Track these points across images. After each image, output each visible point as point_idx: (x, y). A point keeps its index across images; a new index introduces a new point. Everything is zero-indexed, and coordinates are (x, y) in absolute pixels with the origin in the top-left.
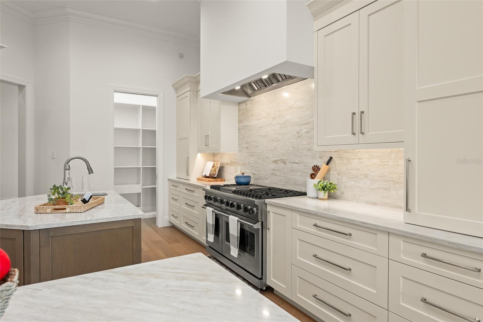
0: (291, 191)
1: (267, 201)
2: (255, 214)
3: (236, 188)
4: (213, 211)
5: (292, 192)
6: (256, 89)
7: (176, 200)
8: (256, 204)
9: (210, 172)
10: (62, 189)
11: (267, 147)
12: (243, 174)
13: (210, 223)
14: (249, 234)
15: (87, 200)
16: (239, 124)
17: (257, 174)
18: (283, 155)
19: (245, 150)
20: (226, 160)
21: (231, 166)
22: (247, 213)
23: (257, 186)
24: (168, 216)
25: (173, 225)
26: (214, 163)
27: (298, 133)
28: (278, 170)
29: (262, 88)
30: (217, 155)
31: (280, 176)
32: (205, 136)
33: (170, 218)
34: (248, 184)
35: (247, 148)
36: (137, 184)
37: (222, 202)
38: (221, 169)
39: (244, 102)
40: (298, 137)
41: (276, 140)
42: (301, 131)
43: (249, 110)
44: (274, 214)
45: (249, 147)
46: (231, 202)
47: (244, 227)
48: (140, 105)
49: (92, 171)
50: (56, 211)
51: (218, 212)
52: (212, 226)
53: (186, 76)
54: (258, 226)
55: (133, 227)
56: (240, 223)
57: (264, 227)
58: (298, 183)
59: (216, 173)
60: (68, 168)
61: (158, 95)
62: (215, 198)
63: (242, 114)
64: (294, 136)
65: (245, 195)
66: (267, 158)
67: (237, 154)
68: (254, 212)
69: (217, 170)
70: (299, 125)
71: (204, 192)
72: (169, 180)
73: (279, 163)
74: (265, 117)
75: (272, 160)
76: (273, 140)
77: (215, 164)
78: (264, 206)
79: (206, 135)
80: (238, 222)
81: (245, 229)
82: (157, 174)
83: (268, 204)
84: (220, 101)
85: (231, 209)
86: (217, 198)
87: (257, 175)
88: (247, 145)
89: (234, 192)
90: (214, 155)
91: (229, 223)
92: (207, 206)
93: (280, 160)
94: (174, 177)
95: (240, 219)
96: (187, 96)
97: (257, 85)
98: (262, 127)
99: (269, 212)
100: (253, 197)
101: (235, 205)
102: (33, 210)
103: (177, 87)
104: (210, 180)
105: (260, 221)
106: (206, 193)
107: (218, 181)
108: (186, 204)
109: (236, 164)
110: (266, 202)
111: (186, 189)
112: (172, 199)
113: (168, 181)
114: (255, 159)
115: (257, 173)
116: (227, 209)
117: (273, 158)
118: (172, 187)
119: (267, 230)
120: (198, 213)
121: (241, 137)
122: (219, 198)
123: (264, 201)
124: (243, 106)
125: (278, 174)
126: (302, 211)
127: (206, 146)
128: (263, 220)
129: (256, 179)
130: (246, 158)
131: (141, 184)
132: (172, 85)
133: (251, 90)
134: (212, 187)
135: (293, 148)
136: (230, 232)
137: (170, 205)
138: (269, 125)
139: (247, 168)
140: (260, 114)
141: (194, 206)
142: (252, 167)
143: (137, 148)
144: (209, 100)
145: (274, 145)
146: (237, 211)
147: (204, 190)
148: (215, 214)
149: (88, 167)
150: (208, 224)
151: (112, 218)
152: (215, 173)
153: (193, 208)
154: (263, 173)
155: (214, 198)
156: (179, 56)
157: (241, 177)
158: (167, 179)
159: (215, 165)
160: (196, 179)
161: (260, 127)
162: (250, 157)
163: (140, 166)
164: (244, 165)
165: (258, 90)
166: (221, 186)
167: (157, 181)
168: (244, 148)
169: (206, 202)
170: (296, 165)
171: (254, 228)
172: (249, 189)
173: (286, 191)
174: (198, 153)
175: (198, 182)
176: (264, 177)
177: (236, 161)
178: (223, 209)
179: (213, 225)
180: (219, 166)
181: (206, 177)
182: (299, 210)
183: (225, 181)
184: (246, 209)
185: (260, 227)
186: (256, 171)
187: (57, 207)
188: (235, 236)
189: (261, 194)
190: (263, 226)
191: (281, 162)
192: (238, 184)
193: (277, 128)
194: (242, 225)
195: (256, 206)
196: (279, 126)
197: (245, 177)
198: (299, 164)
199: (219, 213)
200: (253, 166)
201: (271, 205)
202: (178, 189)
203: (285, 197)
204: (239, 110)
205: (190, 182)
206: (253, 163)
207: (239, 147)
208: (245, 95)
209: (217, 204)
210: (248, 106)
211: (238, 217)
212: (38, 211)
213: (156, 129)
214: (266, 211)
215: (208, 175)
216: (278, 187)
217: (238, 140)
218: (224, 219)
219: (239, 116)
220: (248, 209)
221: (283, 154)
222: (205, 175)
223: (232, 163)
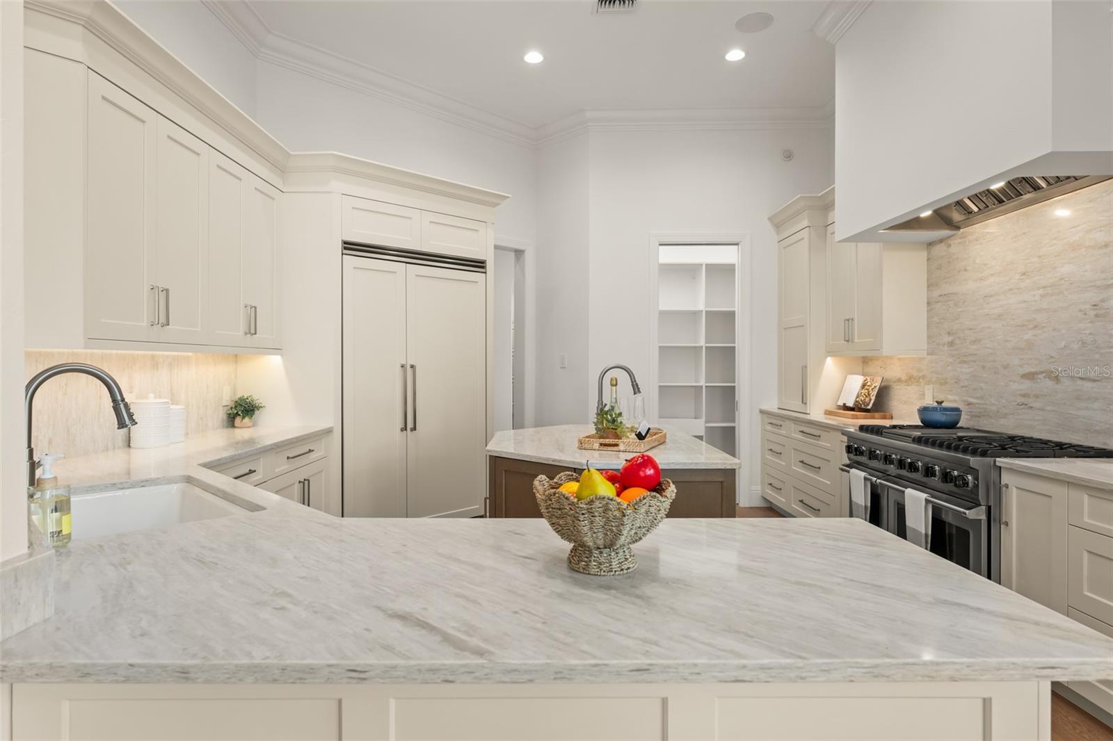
0: (1074, 446)
1: (1001, 461)
2: (969, 489)
3: (922, 434)
4: (865, 479)
5: (1076, 447)
6: (975, 209)
7: (777, 453)
8: (972, 466)
9: (857, 398)
10: (611, 415)
11: (1007, 341)
12: (940, 403)
13: (860, 503)
14: (954, 531)
15: (644, 434)
16: (928, 290)
17: (978, 403)
18: (1053, 360)
19: (946, 348)
20: (894, 372)
21: (908, 385)
22: (950, 487)
23: (979, 431)
24: (760, 487)
25: (769, 506)
26: (867, 379)
27: (1094, 307)
28: (1037, 396)
29: (990, 207)
30: (872, 360)
31: (1043, 410)
32: (845, 320)
33: (763, 490)
34: (953, 425)
35: (951, 344)
36: (696, 418)
37: (887, 459)
38: (883, 393)
39: (941, 241)
40: (1097, 316)
41: (1032, 326)
42: (1104, 302)
43: (957, 259)
44: (1019, 491)
45: (958, 342)
46: (909, 460)
47: (943, 516)
48: (702, 264)
49: (638, 389)
50: (606, 448)
51: (879, 481)
52: (864, 510)
53: (801, 197)
54: (978, 514)
55: (722, 482)
56: (933, 506)
57: (995, 520)
58: (1098, 428)
59: (870, 400)
60: (615, 383)
61: (741, 242)
62: (871, 452)
63: (938, 269)
64: (1085, 314)
65: (944, 446)
66: (1006, 367)
67: (924, 358)
68: (967, 484)
69: (874, 394)
70: (1099, 287)
71: (845, 439)
72: (762, 412)
73: (1039, 381)
74: (1000, 273)
75: (1022, 371)
76: (1023, 326)
77: (869, 380)
78: (994, 475)
79: (847, 318)
80: (926, 503)
81: (945, 520)
82: (737, 399)
83: (1004, 468)
84: (881, 244)
85: (909, 475)
86: (875, 452)
87: (977, 406)
88: (950, 339)
89: (918, 440)
90: (865, 361)
91: (904, 505)
92: (851, 468)
93: (1042, 372)
94: (772, 405)
95: (932, 497)
96: (803, 239)
97: (977, 204)
98: (991, 296)
99: (1007, 486)
100: (965, 451)
101: (920, 468)
102: (576, 444)
103: (779, 222)
104: (856, 415)
105: (982, 504)
106: (848, 440)
107: (876, 417)
108: (802, 462)
109: (921, 380)
110: (998, 464)
111: (802, 432)
112: (770, 452)
113: (760, 414)
114: (972, 369)
115: (978, 401)
116: (899, 475)
117: (1021, 366)
118: (769, 427)
119: (1002, 526)
120: (829, 483)
121: (936, 319)
122: (880, 451)
123: (995, 461)
124: (939, 250)
125: (1037, 405)
126: (1095, 486)
127: (848, 341)
128: (991, 503)
129: (976, 416)
130: (949, 368)
131: (704, 419)
132: (769, 219)
133: (961, 214)
134: (862, 428)
135: (1080, 343)
136: (907, 524)
137: (765, 464)
138: (1011, 290)
139: (951, 391)
140: (985, 265)
141: (819, 468)
142: (964, 389)
143: (695, 347)
144: (855, 244)
145: (1026, 337)
146: (925, 480)
147: (844, 433)
148: (872, 485)
149: (632, 382)
150: (853, 503)
151: (691, 464)
152: (867, 400)
153: (818, 472)
154: (994, 402)
155: (868, 452)
156: (782, 157)
157: (934, 409)
158: (758, 411)
159: (869, 384)
160: (823, 412)
161: (986, 296)
162: (960, 365)
163: (702, 383)
164: (941, 384)
165: (981, 212)
166: (885, 427)
167: (737, 413)
168: (944, 345)
169: (849, 459)
170: (1089, 384)
171: (966, 517)
172: (954, 436)
173: (1060, 446)
174: (826, 357)
175: (826, 418)
176: (998, 411)
177: (921, 374)
178: (888, 475)
179: (866, 507)
180: (877, 384)
181: (846, 408)
182: (1087, 484)
183: (892, 418)
184: (946, 477)
185: (984, 517)
186: (977, 398)
187: (607, 441)
188: (921, 532)
189: (988, 446)
190: (993, 517)
191: (1045, 377)
192: (927, 424)
193: (1034, 296)
194: (937, 511)
195: (974, 472)
196: (1041, 292)
197: (946, 409)
198: (1099, 383)
199: (880, 483)
200: (966, 387)
201: (1011, 470)
202: (783, 432)
203: (1055, 457)
204: (928, 260)
205: (808, 417)
206: (966, 379)
207: (928, 343)
208: (947, 226)
209: (874, 464)
210: (954, 249)
211: (926, 493)
212: (582, 445)
213: (736, 309)
214: (1000, 483)
215: (850, 404)
216: (1036, 435)
217: (928, 326)
218: (893, 497)
219: (929, 272)
220: (951, 475)
221: (1052, 357)
222: (844, 404)
223: (910, 380)
